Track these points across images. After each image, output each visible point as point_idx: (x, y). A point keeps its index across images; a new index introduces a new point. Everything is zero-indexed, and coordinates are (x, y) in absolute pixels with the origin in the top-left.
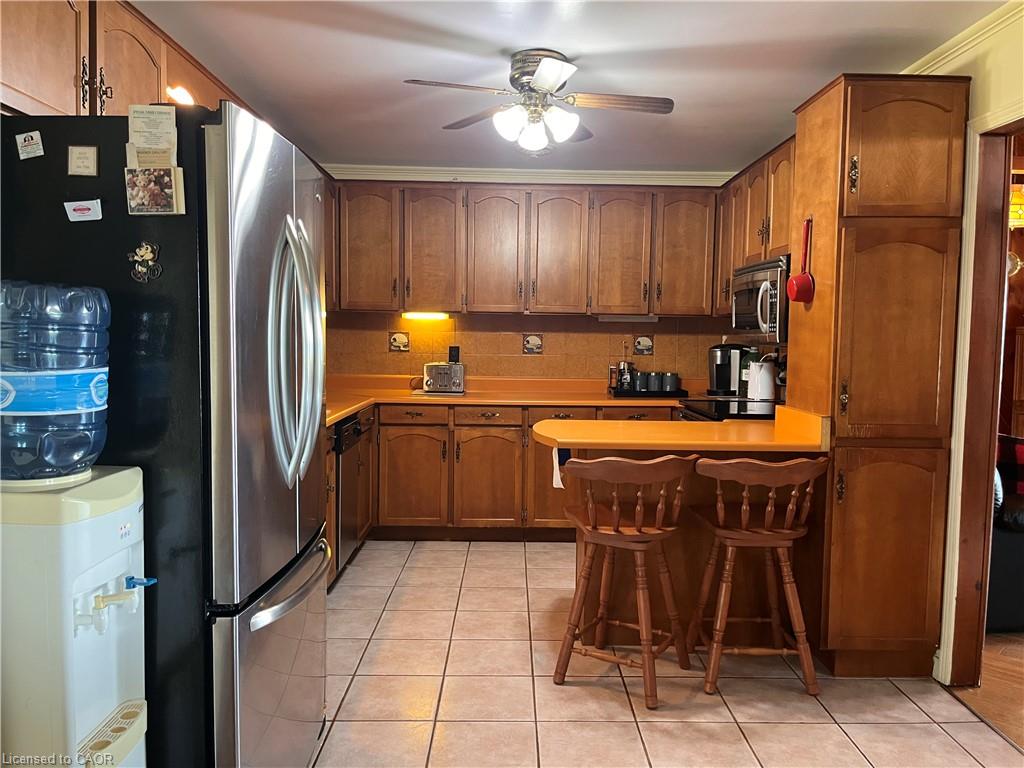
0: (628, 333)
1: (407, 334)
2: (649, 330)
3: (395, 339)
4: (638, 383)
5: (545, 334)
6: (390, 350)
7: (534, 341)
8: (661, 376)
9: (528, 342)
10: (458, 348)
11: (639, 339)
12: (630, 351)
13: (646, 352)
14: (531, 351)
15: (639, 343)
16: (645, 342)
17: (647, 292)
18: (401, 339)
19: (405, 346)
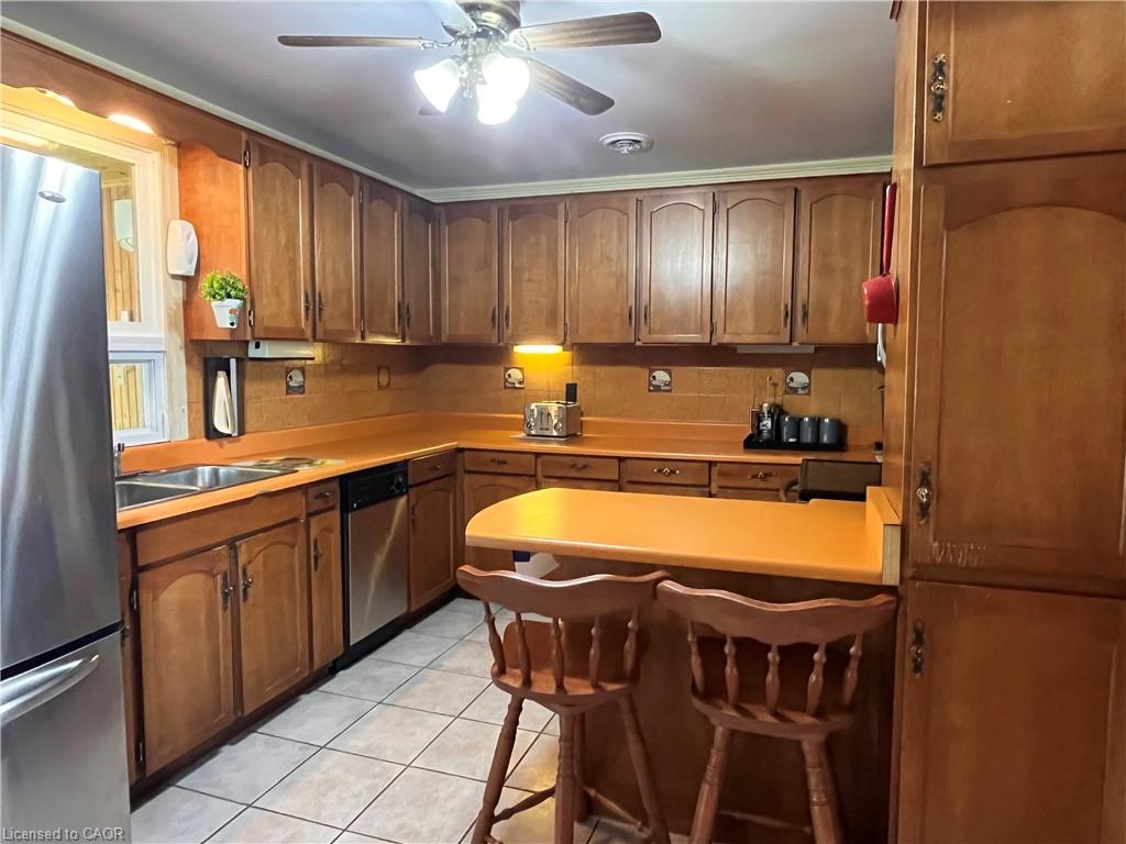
0: (778, 366)
1: (521, 369)
2: (805, 363)
3: (509, 375)
4: (785, 430)
5: (674, 369)
6: (506, 387)
7: (661, 376)
8: (817, 423)
9: (654, 378)
10: (576, 385)
11: (792, 375)
12: (780, 389)
13: (800, 391)
14: (657, 388)
15: (792, 379)
16: (800, 378)
17: (790, 315)
18: (516, 374)
19: (520, 383)
